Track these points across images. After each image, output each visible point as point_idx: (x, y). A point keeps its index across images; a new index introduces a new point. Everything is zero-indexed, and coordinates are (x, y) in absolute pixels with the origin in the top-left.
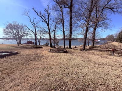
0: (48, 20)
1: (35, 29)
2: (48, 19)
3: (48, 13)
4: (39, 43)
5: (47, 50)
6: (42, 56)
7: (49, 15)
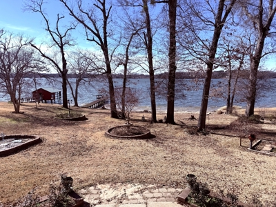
0: (105, 33)
1: (62, 52)
2: (105, 28)
3: (104, 11)
4: (76, 99)
5: (101, 129)
6: (92, 147)
7: (106, 18)
